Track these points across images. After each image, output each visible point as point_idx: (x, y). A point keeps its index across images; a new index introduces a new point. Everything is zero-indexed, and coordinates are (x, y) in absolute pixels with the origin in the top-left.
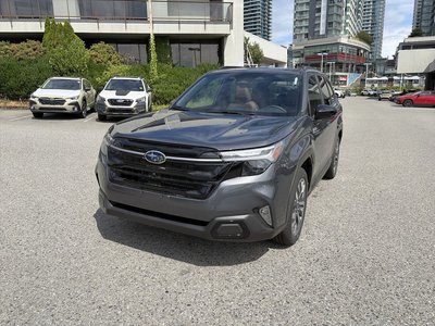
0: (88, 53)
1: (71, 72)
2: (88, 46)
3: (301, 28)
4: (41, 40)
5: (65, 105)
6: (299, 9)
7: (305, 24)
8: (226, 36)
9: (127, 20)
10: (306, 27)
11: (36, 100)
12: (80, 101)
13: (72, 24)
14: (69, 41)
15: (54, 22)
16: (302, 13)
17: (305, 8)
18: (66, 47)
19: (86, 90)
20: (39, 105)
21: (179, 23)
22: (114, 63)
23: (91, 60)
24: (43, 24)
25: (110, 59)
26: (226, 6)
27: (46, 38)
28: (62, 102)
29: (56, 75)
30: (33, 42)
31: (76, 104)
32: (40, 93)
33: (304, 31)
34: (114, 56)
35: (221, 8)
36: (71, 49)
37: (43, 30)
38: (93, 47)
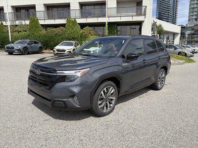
3: (193, 16)
4: (65, 27)
6: (192, 6)
7: (195, 13)
8: (143, 21)
10: (195, 15)
11: (55, 50)
13: (76, 20)
16: (193, 8)
17: (195, 6)
20: (56, 52)
22: (91, 35)
25: (90, 33)
26: (143, 8)
27: (66, 25)
28: (65, 51)
30: (62, 27)
31: (70, 52)
32: (58, 47)
33: (194, 17)
34: (92, 32)
35: (142, 9)
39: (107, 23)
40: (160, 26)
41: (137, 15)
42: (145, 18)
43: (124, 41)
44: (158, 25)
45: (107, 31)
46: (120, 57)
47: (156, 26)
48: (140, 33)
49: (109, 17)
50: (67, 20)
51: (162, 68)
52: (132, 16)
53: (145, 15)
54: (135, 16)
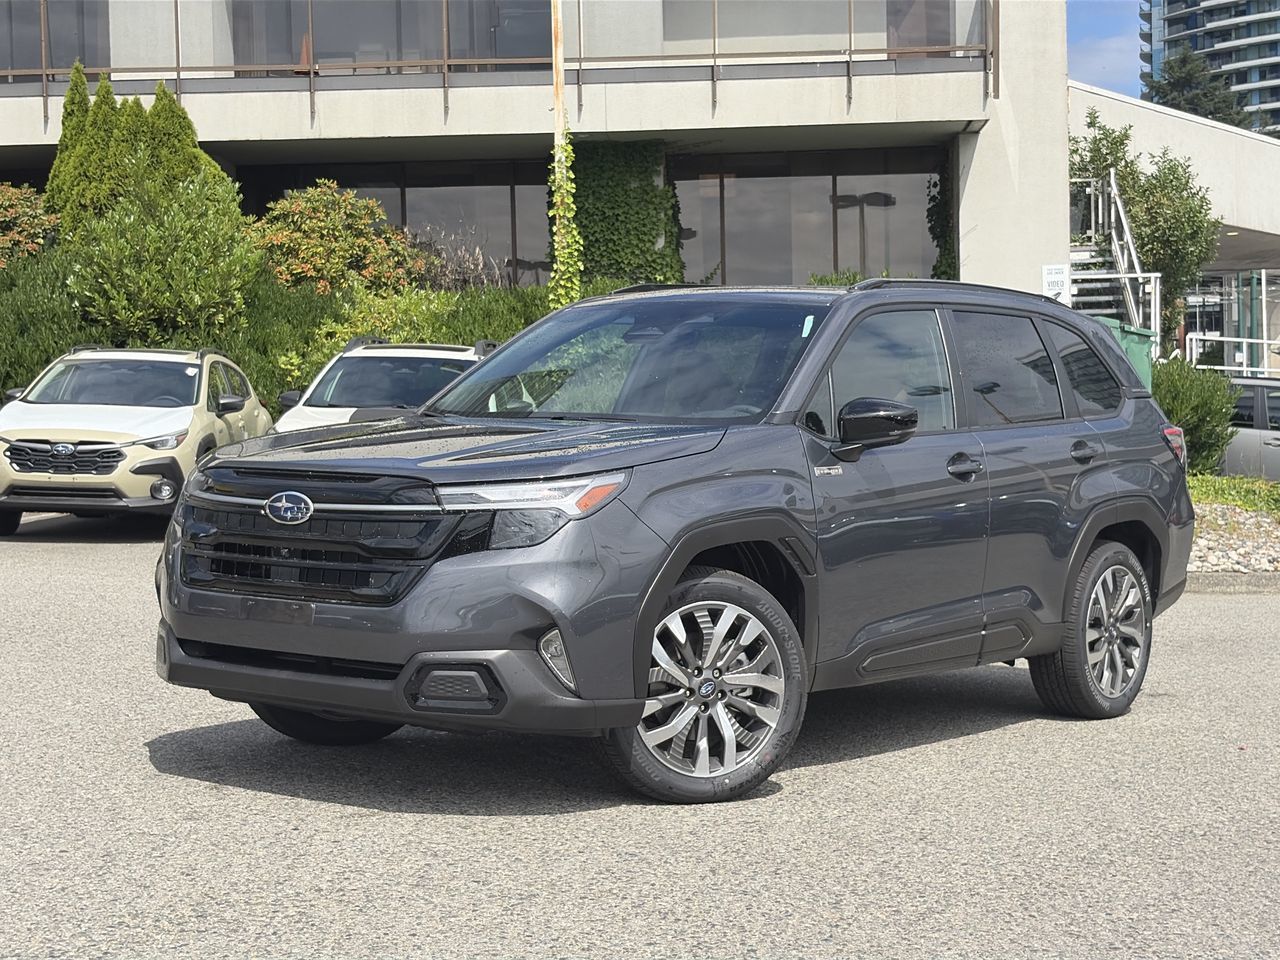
0: (255, 236)
1: (165, 326)
2: (255, 203)
5: (120, 476)
9: (453, 71)
12: (185, 456)
14: (171, 182)
15: (106, 98)
18: (150, 210)
19: (222, 410)
21: (713, 74)
22: (375, 284)
23: (264, 272)
24: (57, 105)
25: (357, 264)
29: (94, 343)
34: (380, 248)
36: (176, 219)
37: (52, 136)
38: (279, 207)
39: (562, 153)
40: (1173, 178)
41: (901, 60)
42: (991, 91)
43: (809, 321)
44: (1147, 168)
45: (567, 241)
46: (793, 419)
47: (1129, 176)
48: (947, 265)
49: (578, 78)
50: (75, 109)
51: (1107, 534)
52: (849, 70)
53: (986, 57)
54: (873, 68)
